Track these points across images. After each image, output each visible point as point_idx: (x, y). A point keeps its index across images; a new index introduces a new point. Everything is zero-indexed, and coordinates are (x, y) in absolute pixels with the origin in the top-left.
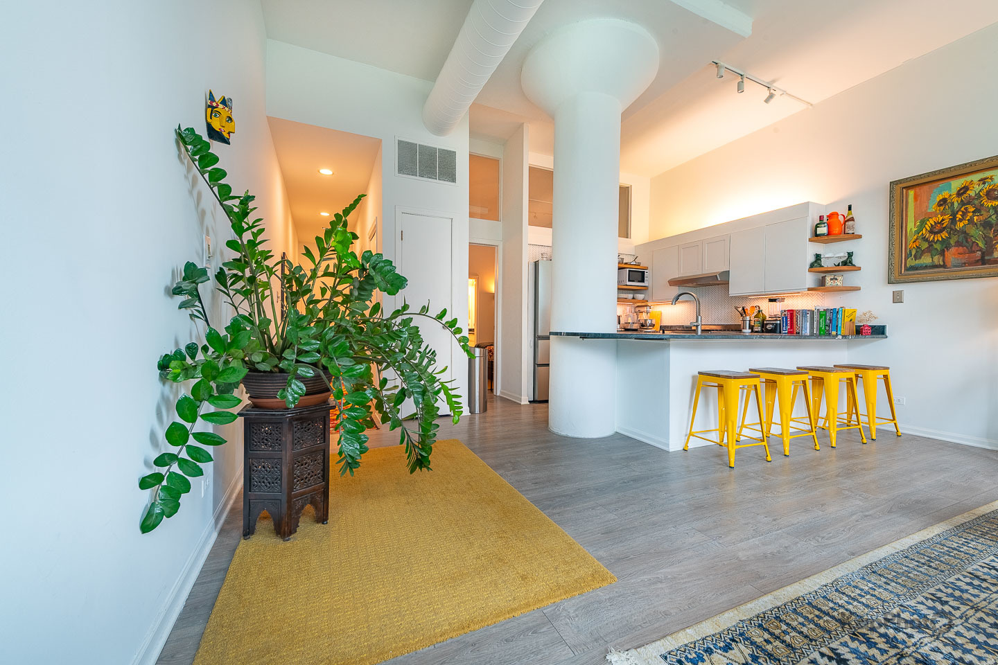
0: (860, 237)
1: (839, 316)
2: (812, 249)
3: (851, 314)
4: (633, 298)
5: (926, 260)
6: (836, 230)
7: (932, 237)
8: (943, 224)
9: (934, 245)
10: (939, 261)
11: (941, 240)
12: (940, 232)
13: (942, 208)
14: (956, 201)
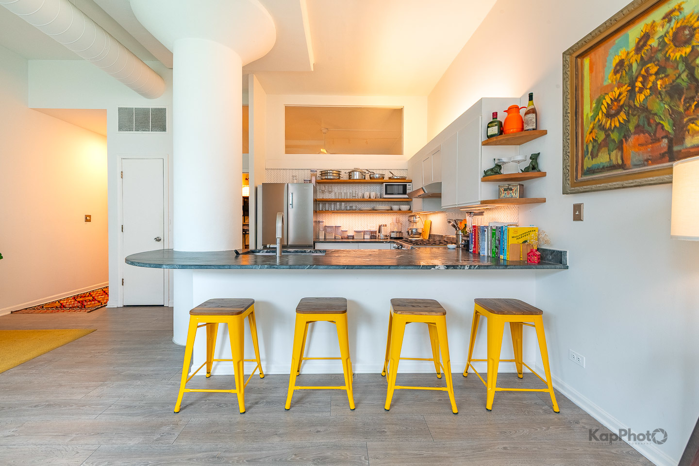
0: (545, 133)
1: (505, 236)
2: (489, 155)
3: (525, 233)
4: (399, 209)
5: (603, 158)
6: (513, 128)
7: (609, 122)
8: (620, 100)
9: (612, 135)
10: (617, 159)
11: (618, 125)
12: (618, 113)
13: (618, 76)
14: (634, 60)
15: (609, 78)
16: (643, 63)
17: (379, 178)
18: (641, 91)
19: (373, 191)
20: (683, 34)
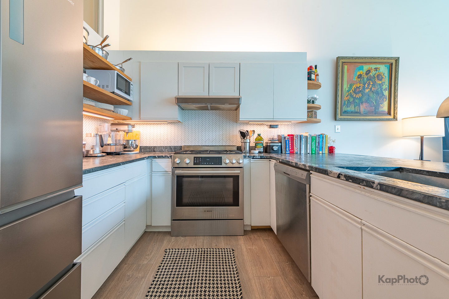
1: (324, 140)
5: (352, 108)
7: (355, 95)
8: (360, 89)
9: (356, 100)
10: (358, 110)
11: (358, 97)
12: (358, 93)
13: (360, 79)
14: (365, 77)
15: (355, 79)
16: (368, 79)
18: (367, 88)
20: (380, 77)
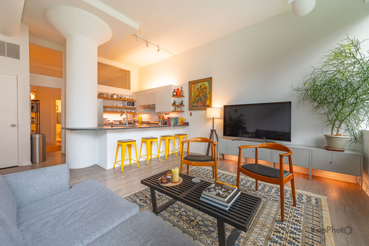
0: (184, 96)
1: (178, 120)
2: (173, 99)
3: (182, 119)
4: (131, 112)
5: (195, 104)
6: (178, 94)
8: (198, 95)
9: (197, 101)
10: (197, 105)
12: (197, 97)
13: (198, 90)
14: (200, 89)
15: (196, 90)
16: (201, 90)
17: (124, 99)
18: (201, 94)
19: (120, 104)
20: (205, 88)
